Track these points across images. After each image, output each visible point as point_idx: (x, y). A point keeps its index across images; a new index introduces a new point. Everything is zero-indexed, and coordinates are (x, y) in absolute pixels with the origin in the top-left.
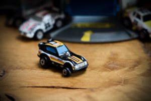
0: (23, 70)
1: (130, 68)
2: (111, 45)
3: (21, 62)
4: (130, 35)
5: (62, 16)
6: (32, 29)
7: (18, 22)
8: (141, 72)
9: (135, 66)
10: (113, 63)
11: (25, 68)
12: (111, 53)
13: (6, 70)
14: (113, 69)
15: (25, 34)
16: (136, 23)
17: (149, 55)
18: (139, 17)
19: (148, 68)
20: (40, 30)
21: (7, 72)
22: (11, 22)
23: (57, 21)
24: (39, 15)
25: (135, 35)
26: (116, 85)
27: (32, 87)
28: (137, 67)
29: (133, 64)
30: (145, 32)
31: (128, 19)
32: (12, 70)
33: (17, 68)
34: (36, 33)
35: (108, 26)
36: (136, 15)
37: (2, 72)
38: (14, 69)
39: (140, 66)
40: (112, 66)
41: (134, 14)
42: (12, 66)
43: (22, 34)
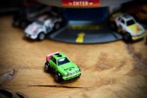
0: (29, 69)
1: (117, 68)
2: (101, 45)
3: (27, 61)
4: (116, 37)
5: (60, 20)
6: (35, 32)
7: (23, 24)
8: (127, 72)
9: (121, 66)
10: (103, 63)
11: (31, 68)
12: (101, 53)
13: (15, 70)
14: (103, 69)
15: (30, 36)
16: (121, 27)
17: (132, 55)
18: (123, 22)
19: (132, 68)
20: (42, 33)
21: (17, 72)
22: (17, 24)
23: (55, 24)
24: (41, 19)
25: (120, 37)
26: (107, 84)
27: (38, 86)
28: (122, 68)
29: (120, 64)
30: (128, 35)
31: (114, 23)
32: (20, 70)
33: (24, 68)
34: (39, 35)
35: (97, 28)
36: (121, 20)
37: (12, 71)
38: (22, 69)
39: (125, 66)
40: (102, 66)
41: (119, 19)
42: (20, 66)
43: (27, 36)
